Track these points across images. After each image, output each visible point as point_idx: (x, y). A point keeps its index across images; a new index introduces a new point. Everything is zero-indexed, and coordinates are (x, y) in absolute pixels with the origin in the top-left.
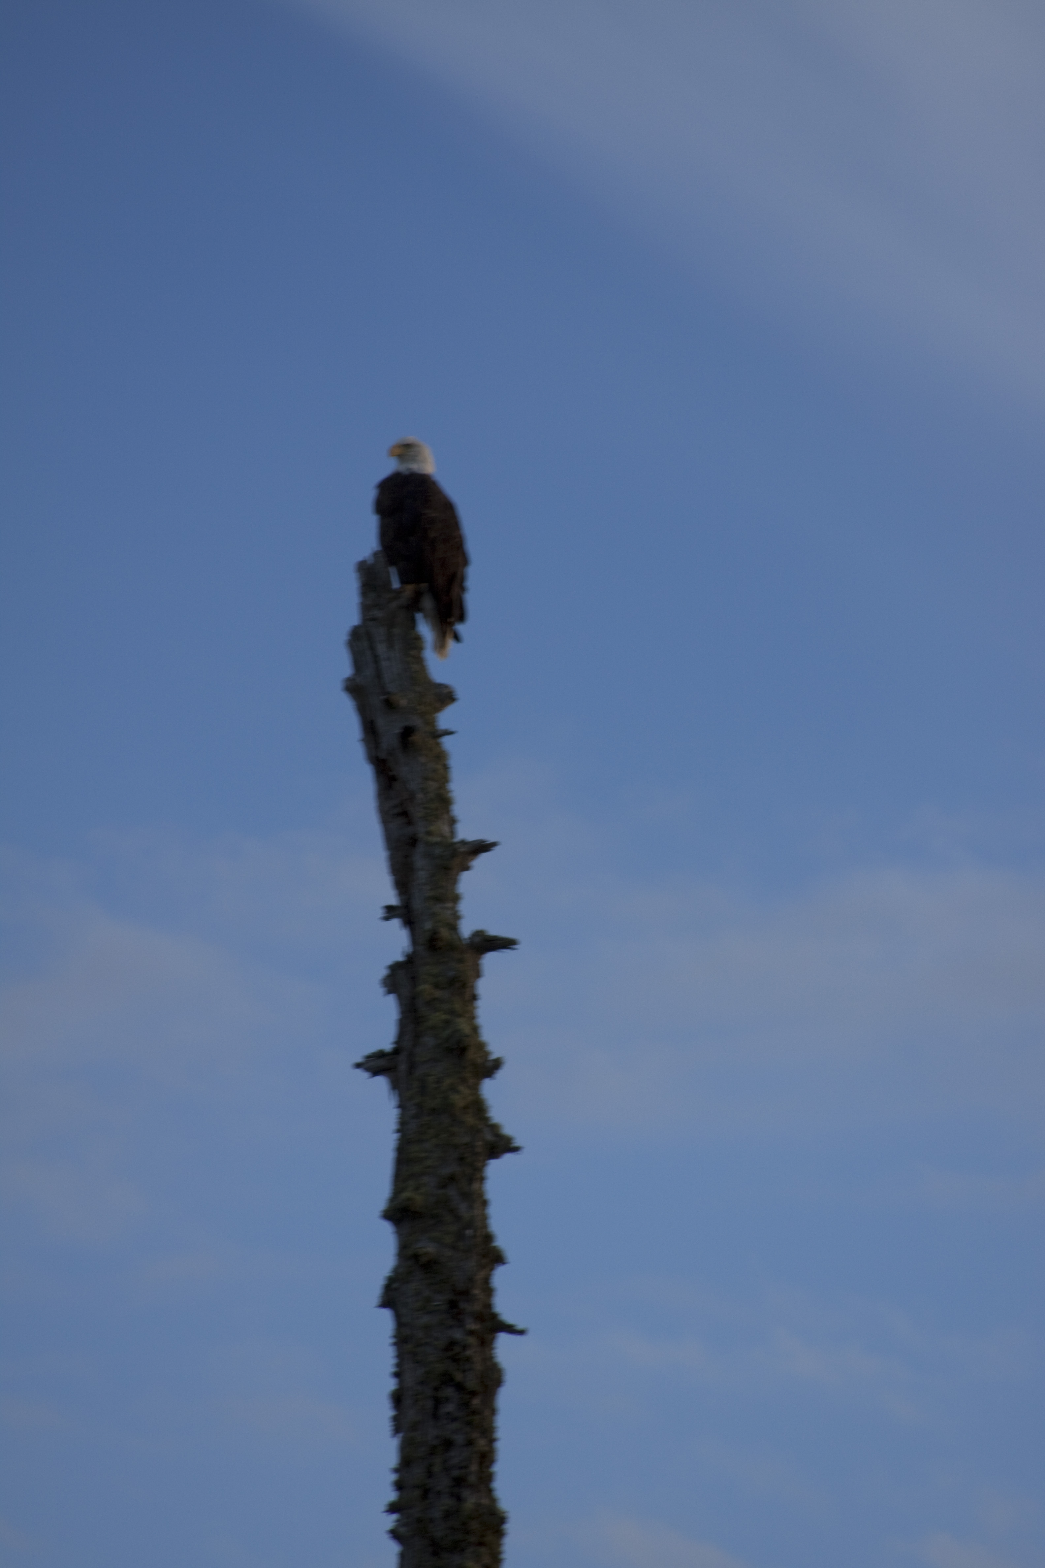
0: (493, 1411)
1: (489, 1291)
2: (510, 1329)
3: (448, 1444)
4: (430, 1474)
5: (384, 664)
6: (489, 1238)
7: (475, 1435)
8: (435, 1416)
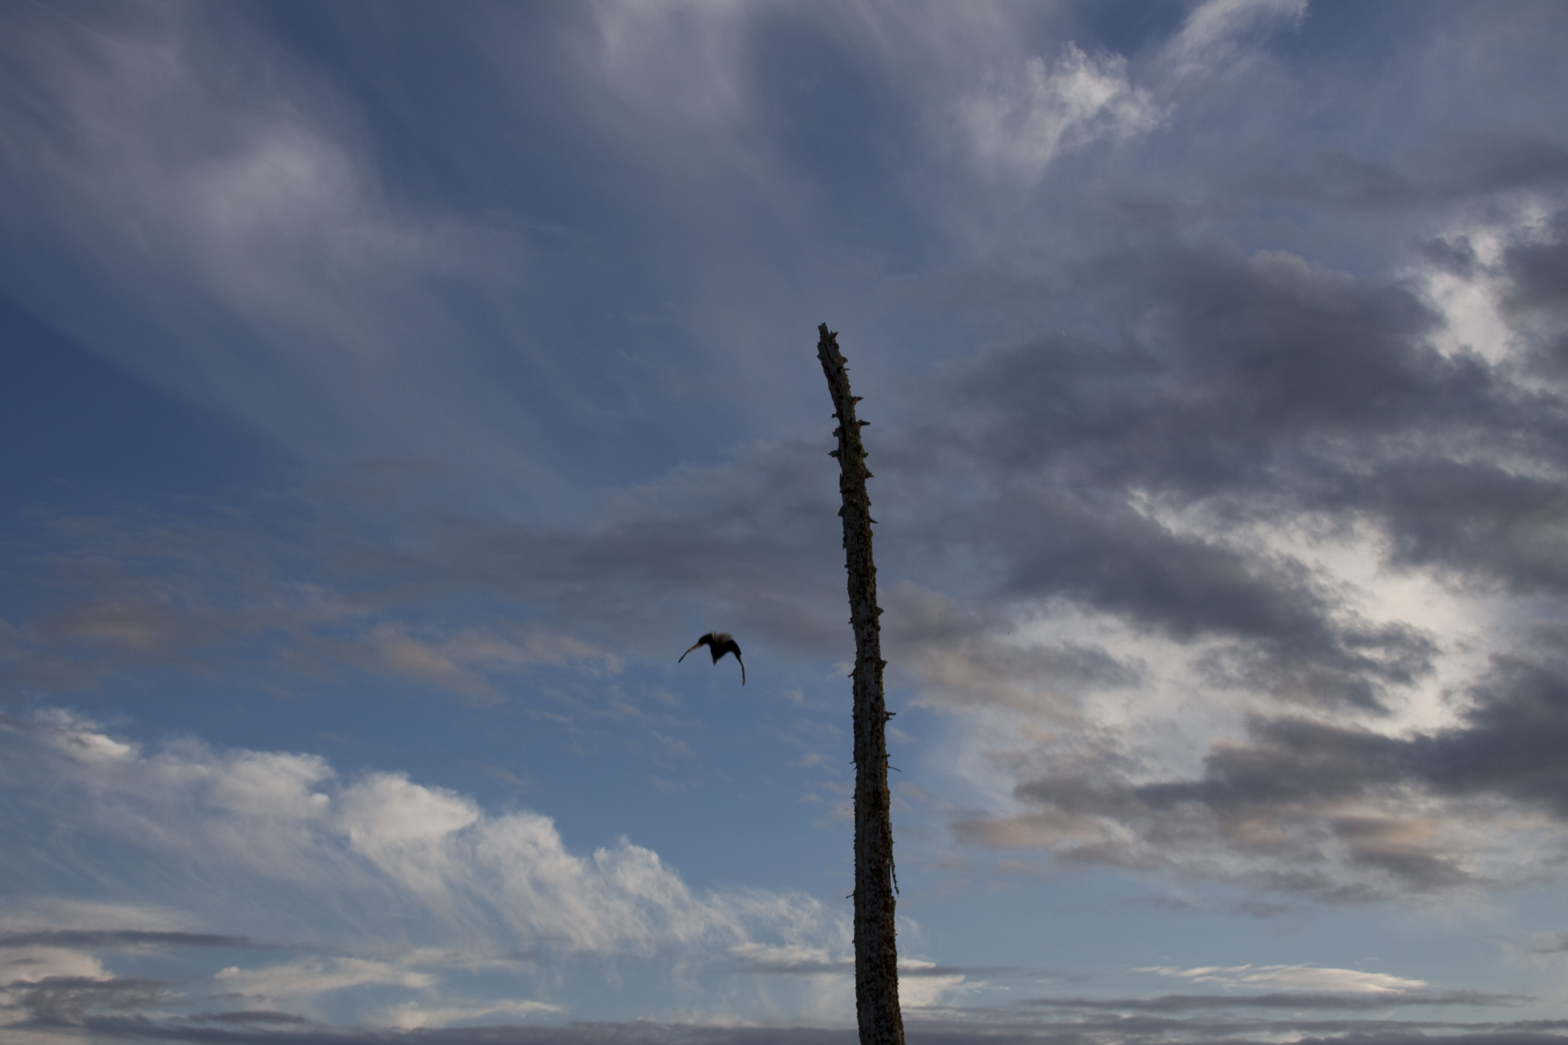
0: (872, 542)
1: (868, 512)
2: (874, 522)
3: (862, 550)
4: (858, 557)
5: (830, 352)
6: (868, 498)
7: (868, 548)
8: (858, 543)
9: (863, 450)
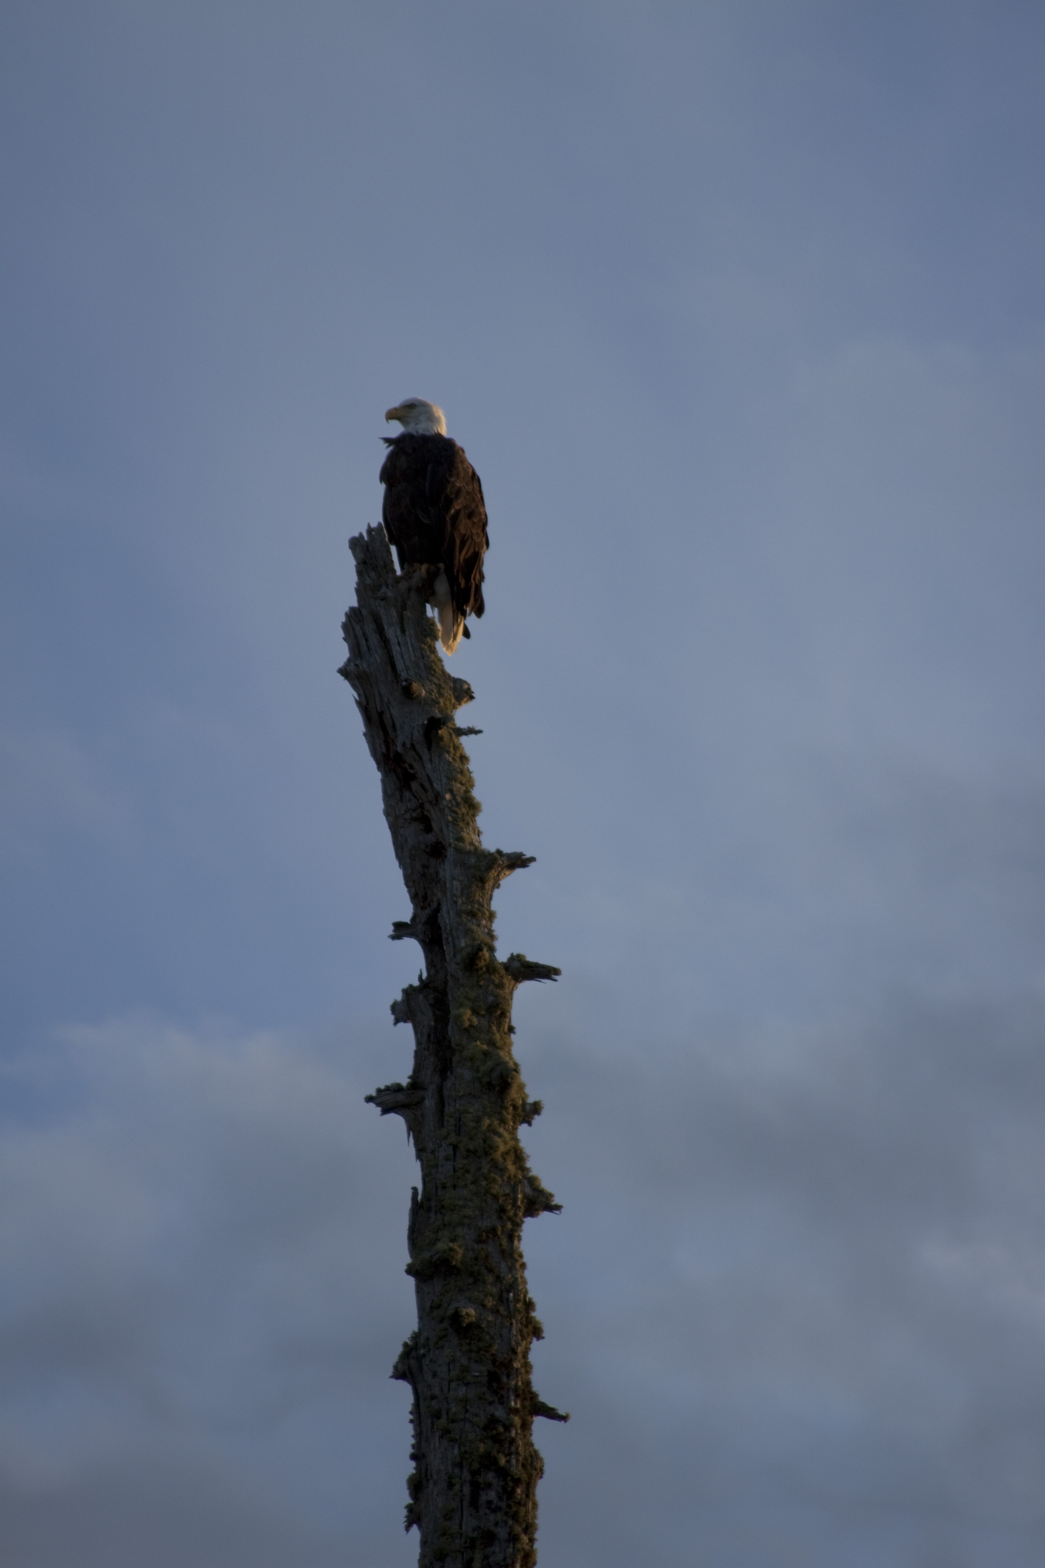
1: (527, 1367)
2: (551, 1413)
5: (396, 649)
9: (521, 1087)
